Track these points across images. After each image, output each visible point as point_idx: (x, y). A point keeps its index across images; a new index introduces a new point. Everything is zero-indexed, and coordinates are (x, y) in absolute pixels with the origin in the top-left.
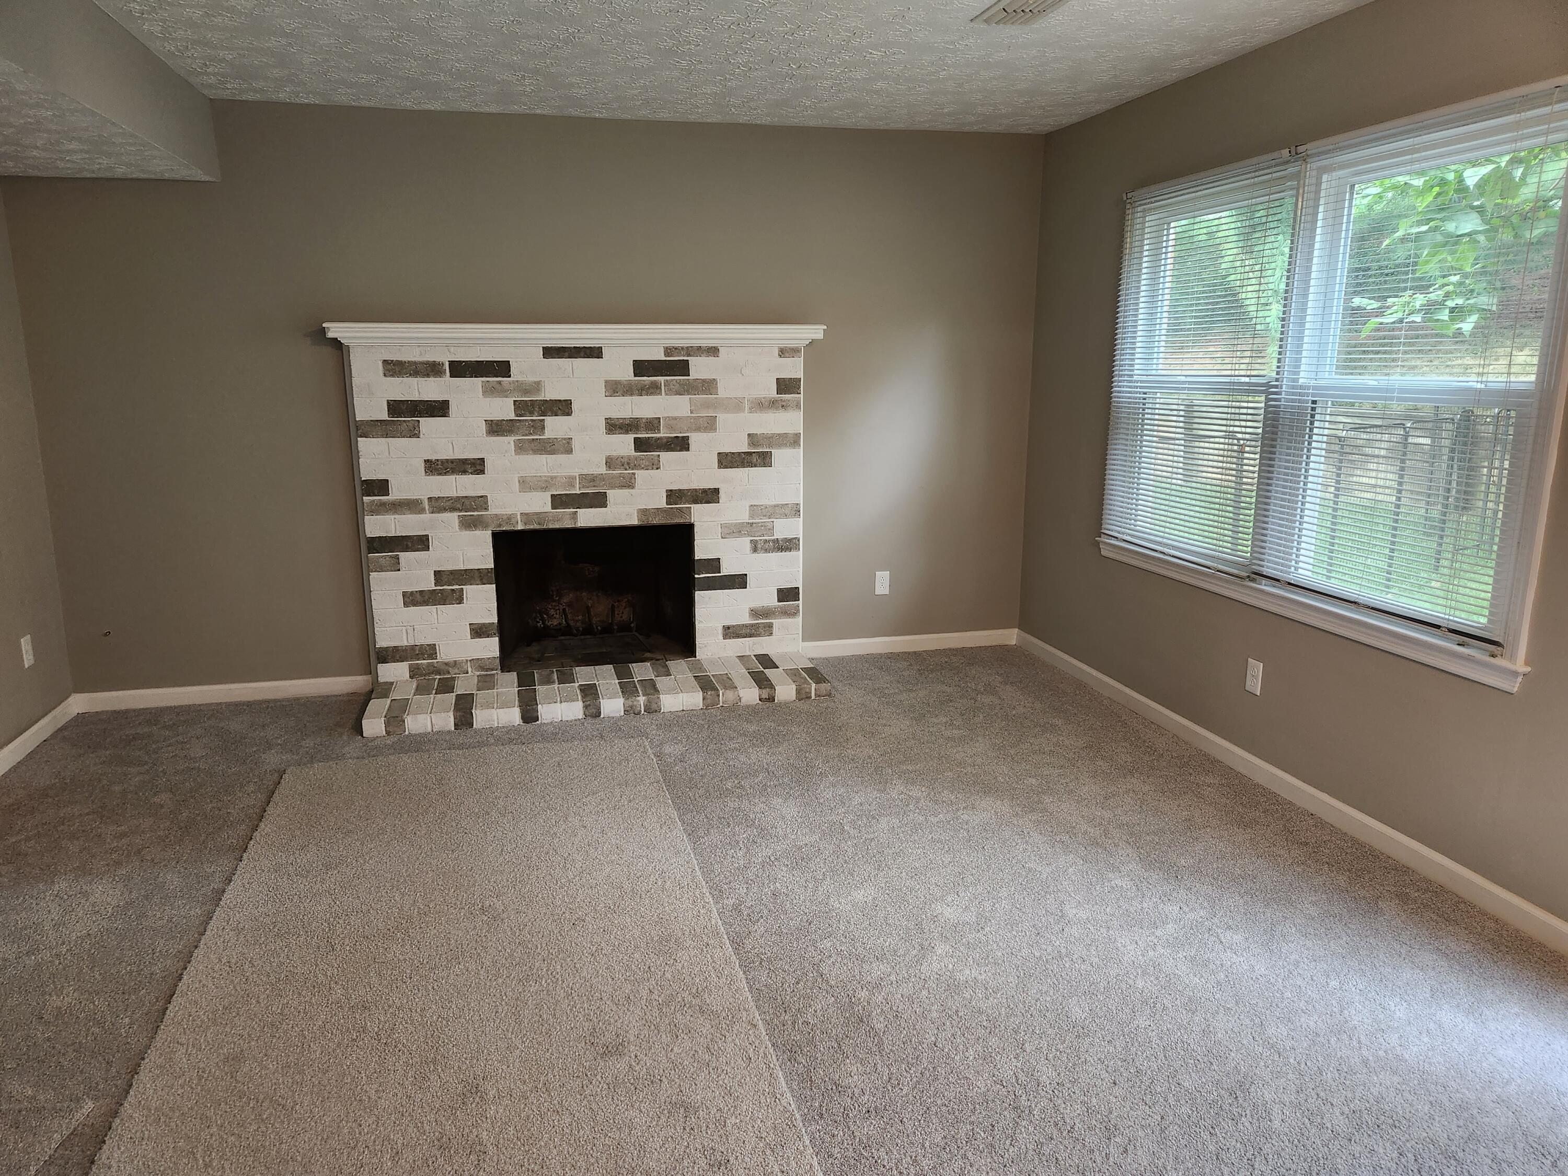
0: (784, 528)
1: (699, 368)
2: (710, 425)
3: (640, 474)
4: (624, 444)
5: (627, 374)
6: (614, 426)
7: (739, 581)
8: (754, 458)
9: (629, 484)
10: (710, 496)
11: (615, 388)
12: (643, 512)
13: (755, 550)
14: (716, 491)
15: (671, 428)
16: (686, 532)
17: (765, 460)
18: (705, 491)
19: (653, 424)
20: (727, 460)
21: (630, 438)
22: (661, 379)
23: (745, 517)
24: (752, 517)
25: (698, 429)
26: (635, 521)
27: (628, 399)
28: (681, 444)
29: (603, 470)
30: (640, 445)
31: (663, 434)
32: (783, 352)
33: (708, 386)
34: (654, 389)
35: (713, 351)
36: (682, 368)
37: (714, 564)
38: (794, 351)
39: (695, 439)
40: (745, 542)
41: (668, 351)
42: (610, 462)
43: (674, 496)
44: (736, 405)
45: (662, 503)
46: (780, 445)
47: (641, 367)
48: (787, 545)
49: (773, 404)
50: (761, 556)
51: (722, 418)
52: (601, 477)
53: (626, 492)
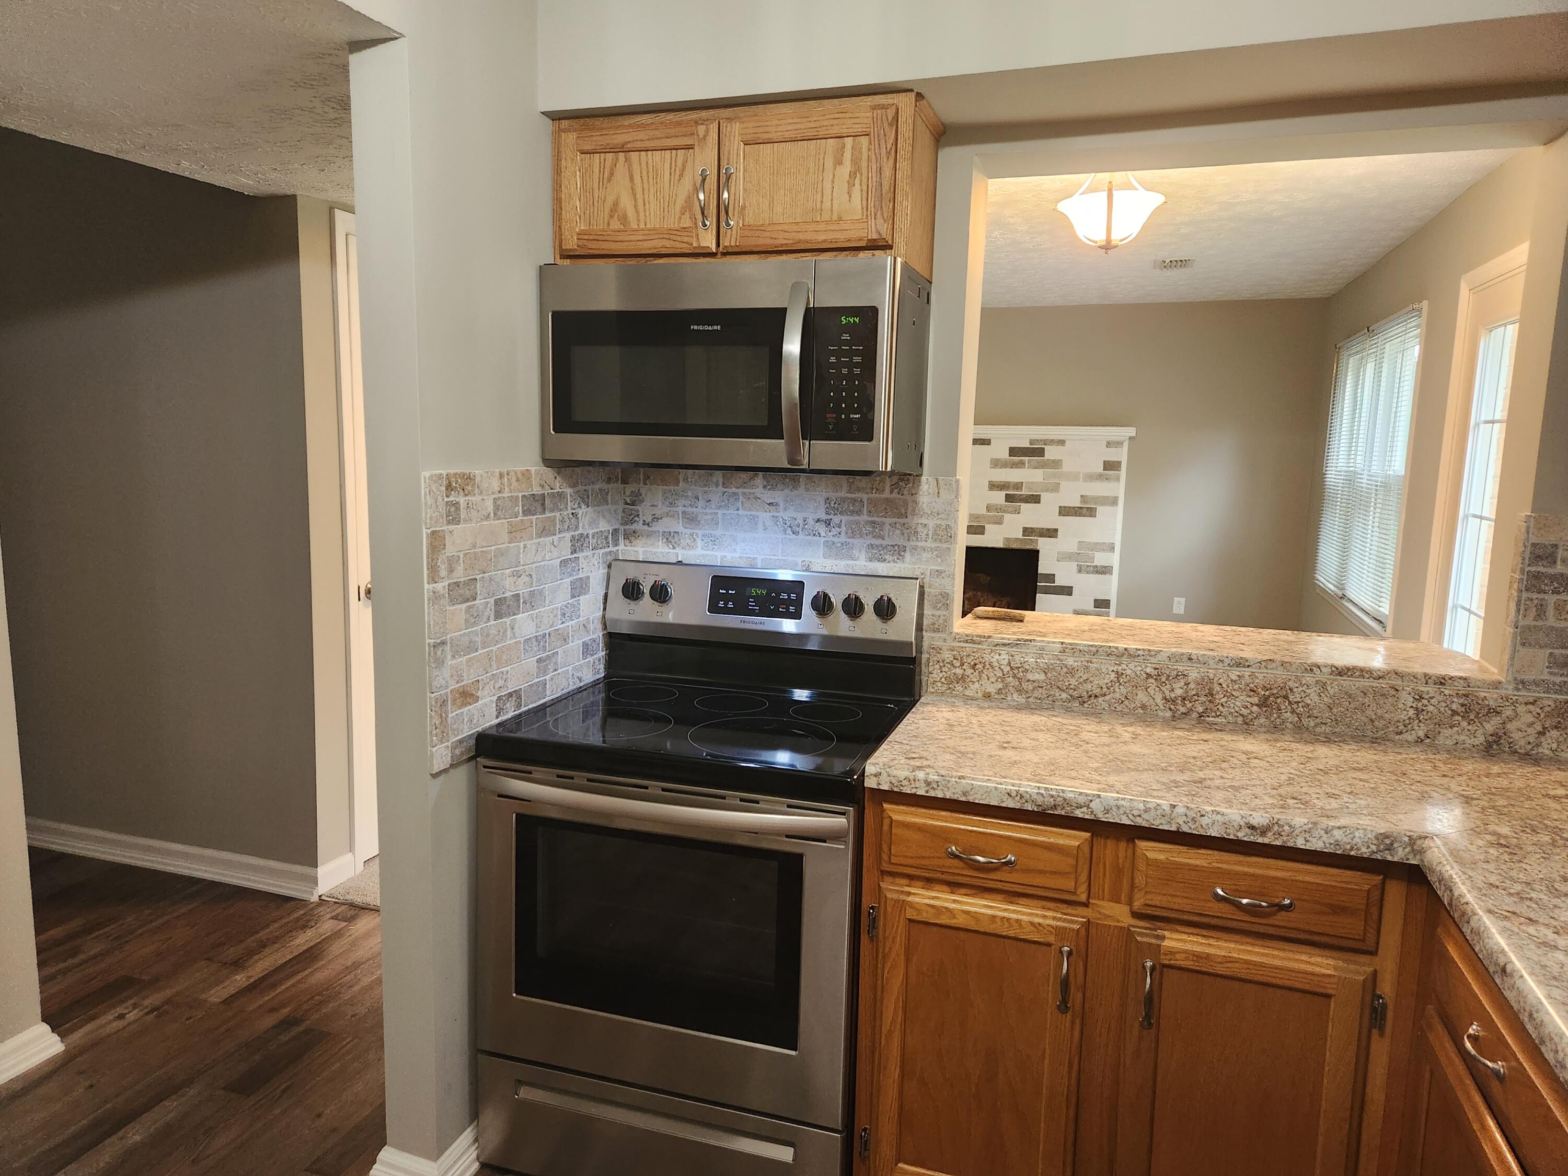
0: (1100, 559)
1: (1051, 453)
2: (1055, 488)
3: (1007, 517)
4: (999, 497)
5: (1005, 455)
6: (993, 486)
7: (1067, 591)
8: (1084, 511)
9: (999, 522)
10: (1052, 533)
11: (996, 463)
12: (1007, 540)
13: (1080, 571)
14: (1056, 530)
15: (1030, 489)
16: (1033, 556)
17: (1091, 512)
18: (1048, 530)
19: (1018, 486)
20: (1065, 511)
21: (1002, 494)
22: (1027, 458)
23: (1074, 549)
24: (1079, 549)
25: (1047, 491)
26: (1000, 545)
27: (1003, 470)
28: (1036, 499)
29: (984, 511)
30: (1009, 498)
31: (1024, 492)
32: (1109, 444)
33: (1056, 464)
34: (1020, 465)
35: (1062, 442)
36: (1040, 452)
37: (1051, 577)
38: (1119, 444)
39: (1045, 497)
40: (1074, 566)
41: (1032, 442)
42: (989, 508)
43: (1027, 531)
44: (1074, 477)
45: (1020, 535)
46: (1103, 504)
47: (1013, 451)
48: (1105, 570)
49: (1100, 477)
50: (1084, 576)
51: (1064, 484)
52: (983, 516)
53: (997, 526)
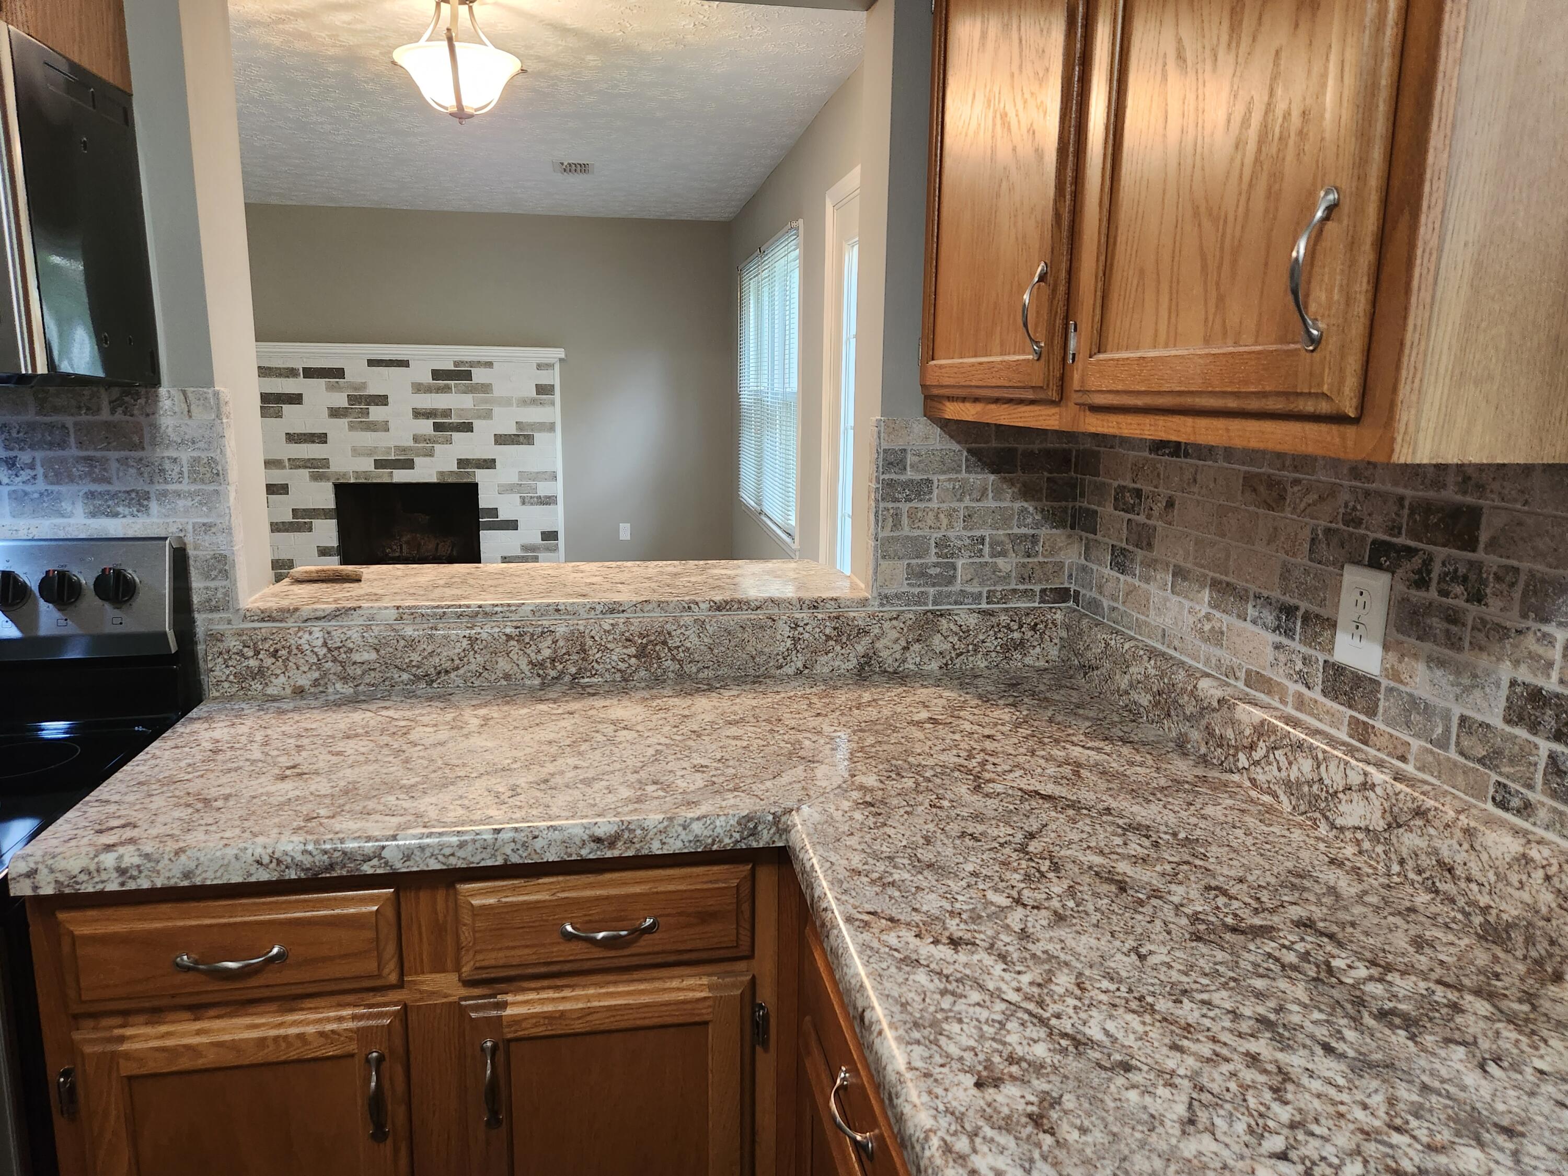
0: (543, 489)
1: (479, 376)
2: (488, 415)
3: (437, 447)
4: (426, 426)
5: (428, 379)
6: (418, 414)
7: (512, 525)
8: (521, 439)
9: (430, 454)
10: (489, 464)
11: (418, 388)
12: (441, 473)
13: (524, 503)
14: (494, 461)
15: (460, 417)
16: (473, 488)
17: (529, 440)
18: (485, 460)
19: (447, 413)
20: (501, 440)
21: (430, 423)
22: (452, 382)
23: (515, 480)
24: (520, 479)
25: (479, 417)
26: (434, 479)
27: (428, 395)
28: (467, 427)
29: (411, 443)
30: (438, 427)
31: (454, 420)
32: (539, 367)
33: (485, 388)
34: (447, 389)
35: (489, 364)
36: (467, 375)
37: (494, 512)
38: (549, 366)
39: (477, 424)
40: (516, 498)
41: (456, 364)
42: (416, 439)
43: (462, 463)
44: (506, 402)
45: (454, 467)
46: (540, 431)
47: (437, 374)
48: (549, 501)
49: (533, 402)
50: (528, 508)
51: (497, 410)
52: (410, 449)
53: (428, 459)
